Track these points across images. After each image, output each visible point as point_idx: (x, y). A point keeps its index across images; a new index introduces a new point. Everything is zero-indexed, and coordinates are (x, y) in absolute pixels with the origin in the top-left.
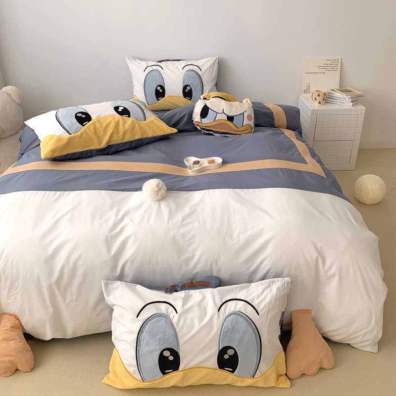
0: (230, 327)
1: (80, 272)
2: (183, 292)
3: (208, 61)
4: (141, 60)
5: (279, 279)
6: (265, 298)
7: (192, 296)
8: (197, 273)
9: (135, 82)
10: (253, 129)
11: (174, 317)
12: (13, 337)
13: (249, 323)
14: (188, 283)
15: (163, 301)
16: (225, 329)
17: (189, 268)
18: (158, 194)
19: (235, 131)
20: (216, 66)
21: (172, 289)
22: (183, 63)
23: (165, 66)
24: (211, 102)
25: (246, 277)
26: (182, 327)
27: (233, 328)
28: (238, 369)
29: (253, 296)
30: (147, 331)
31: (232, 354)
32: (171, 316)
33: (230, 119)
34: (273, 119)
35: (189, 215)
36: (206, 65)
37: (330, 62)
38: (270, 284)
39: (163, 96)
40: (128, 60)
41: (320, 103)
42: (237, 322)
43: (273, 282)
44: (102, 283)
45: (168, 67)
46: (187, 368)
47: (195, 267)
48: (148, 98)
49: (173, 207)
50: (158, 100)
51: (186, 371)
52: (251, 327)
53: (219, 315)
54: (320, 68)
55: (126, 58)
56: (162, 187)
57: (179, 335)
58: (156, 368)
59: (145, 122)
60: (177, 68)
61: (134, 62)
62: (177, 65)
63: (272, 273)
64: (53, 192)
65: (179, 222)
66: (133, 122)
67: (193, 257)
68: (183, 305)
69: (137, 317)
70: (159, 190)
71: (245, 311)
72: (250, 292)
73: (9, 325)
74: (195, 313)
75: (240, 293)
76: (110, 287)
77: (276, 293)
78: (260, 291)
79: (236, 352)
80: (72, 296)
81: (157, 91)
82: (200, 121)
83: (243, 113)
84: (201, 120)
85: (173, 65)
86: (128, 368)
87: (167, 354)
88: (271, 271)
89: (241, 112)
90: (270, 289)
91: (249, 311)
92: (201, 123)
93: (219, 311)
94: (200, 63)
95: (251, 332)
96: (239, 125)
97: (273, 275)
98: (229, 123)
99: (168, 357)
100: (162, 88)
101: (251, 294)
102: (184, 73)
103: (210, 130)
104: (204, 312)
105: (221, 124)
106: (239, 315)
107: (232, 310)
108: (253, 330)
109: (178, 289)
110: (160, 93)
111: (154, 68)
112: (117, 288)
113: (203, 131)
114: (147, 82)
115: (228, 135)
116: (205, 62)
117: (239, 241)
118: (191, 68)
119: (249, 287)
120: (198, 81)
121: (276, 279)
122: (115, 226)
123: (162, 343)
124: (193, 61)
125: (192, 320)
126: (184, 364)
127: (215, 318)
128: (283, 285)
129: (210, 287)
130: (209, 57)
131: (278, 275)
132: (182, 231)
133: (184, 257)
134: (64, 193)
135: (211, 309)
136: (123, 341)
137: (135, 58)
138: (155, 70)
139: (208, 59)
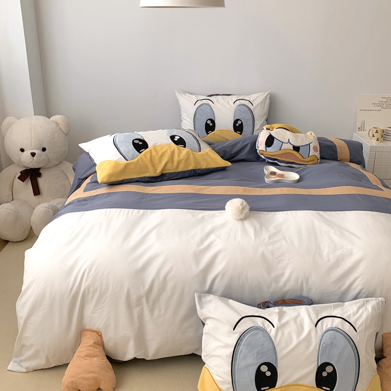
0: (329, 343)
1: (170, 285)
2: (276, 308)
3: (260, 96)
4: (191, 94)
5: (373, 298)
6: (361, 316)
7: (285, 312)
8: (288, 291)
9: (184, 116)
10: (319, 161)
11: (272, 331)
12: (96, 354)
13: (347, 339)
14: (280, 300)
15: (258, 315)
16: (324, 345)
17: (279, 286)
18: (242, 213)
19: (301, 161)
20: (268, 101)
21: (265, 305)
22: (234, 98)
23: (216, 100)
24: (276, 133)
25: (338, 297)
26: (280, 341)
27: (332, 343)
28: (336, 389)
29: (349, 313)
30: (244, 344)
31: (330, 371)
32: (268, 330)
33: (296, 149)
34: (336, 152)
35: (275, 234)
36: (257, 100)
37: (385, 100)
38: (364, 303)
39: (213, 130)
40: (177, 94)
41: (378, 140)
42: (335, 338)
43: (367, 301)
44: (196, 295)
45: (218, 101)
46: (284, 385)
47: (285, 284)
49: (258, 226)
50: (208, 134)
51: (283, 388)
52: (350, 343)
53: (316, 331)
54: (376, 105)
55: (176, 91)
56: (246, 206)
57: (278, 349)
58: (253, 385)
59: (200, 153)
61: (184, 95)
62: (227, 99)
63: (364, 293)
64: (136, 210)
65: (267, 240)
66: (188, 152)
67: (283, 274)
68: (280, 320)
69: (234, 329)
70: (243, 209)
71: (343, 327)
72: (344, 311)
73: (91, 342)
74: (292, 328)
75: (335, 311)
76: (203, 300)
77: (372, 311)
78: (355, 309)
79: (334, 370)
80: (160, 311)
81: (207, 125)
83: (309, 144)
84: (266, 149)
85: (224, 99)
86: (220, 386)
87: (264, 369)
88: (363, 291)
89: (307, 143)
90: (364, 308)
91: (347, 328)
92: (266, 151)
93: (316, 326)
94: (251, 98)
95: (349, 349)
96: (306, 156)
97: (365, 295)
98: (295, 152)
99: (265, 372)
100: (213, 121)
101: (346, 312)
102: (235, 108)
103: (275, 159)
104: (301, 328)
105: (287, 154)
106: (337, 331)
107: (329, 326)
108: (352, 347)
109: (270, 305)
110: (210, 127)
111: (205, 101)
112: (211, 301)
113: (267, 160)
114: (197, 115)
115: (294, 165)
116: (257, 97)
117: (329, 260)
118: (243, 103)
119: (343, 306)
120: (249, 116)
121: (369, 299)
122: (202, 241)
123: (260, 356)
124: (243, 96)
125: (290, 334)
126: (282, 381)
127: (313, 333)
128: (378, 304)
129: (303, 305)
131: (370, 295)
132: (270, 248)
133: (273, 275)
134: (147, 212)
135: (308, 325)
136: (216, 356)
137: (185, 92)
138: (206, 104)
139: (259, 94)
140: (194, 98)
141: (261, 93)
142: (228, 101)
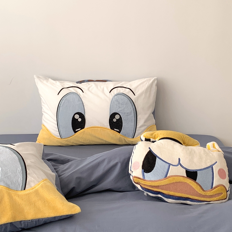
3: (144, 82)
4: (55, 79)
10: (229, 193)
22: (111, 85)
23: (87, 89)
24: (158, 147)
33: (192, 175)
36: (140, 88)
39: (82, 127)
40: (37, 80)
45: (90, 89)
48: (61, 129)
50: (75, 132)
55: (35, 76)
60: (103, 91)
61: (45, 82)
62: (102, 87)
81: (74, 120)
82: (141, 177)
83: (211, 167)
85: (97, 88)
89: (209, 164)
92: (144, 179)
94: (133, 85)
96: (207, 186)
98: (189, 181)
102: (111, 98)
110: (78, 123)
111: (72, 90)
114: (61, 108)
116: (140, 84)
118: (121, 92)
124: (123, 83)
130: (145, 78)
137: (47, 77)
138: (73, 93)
139: (143, 80)
140: (58, 85)
141: (146, 79)
142: (103, 89)
